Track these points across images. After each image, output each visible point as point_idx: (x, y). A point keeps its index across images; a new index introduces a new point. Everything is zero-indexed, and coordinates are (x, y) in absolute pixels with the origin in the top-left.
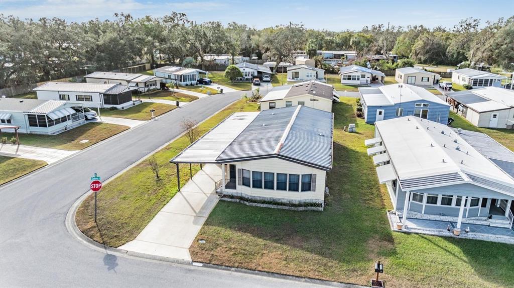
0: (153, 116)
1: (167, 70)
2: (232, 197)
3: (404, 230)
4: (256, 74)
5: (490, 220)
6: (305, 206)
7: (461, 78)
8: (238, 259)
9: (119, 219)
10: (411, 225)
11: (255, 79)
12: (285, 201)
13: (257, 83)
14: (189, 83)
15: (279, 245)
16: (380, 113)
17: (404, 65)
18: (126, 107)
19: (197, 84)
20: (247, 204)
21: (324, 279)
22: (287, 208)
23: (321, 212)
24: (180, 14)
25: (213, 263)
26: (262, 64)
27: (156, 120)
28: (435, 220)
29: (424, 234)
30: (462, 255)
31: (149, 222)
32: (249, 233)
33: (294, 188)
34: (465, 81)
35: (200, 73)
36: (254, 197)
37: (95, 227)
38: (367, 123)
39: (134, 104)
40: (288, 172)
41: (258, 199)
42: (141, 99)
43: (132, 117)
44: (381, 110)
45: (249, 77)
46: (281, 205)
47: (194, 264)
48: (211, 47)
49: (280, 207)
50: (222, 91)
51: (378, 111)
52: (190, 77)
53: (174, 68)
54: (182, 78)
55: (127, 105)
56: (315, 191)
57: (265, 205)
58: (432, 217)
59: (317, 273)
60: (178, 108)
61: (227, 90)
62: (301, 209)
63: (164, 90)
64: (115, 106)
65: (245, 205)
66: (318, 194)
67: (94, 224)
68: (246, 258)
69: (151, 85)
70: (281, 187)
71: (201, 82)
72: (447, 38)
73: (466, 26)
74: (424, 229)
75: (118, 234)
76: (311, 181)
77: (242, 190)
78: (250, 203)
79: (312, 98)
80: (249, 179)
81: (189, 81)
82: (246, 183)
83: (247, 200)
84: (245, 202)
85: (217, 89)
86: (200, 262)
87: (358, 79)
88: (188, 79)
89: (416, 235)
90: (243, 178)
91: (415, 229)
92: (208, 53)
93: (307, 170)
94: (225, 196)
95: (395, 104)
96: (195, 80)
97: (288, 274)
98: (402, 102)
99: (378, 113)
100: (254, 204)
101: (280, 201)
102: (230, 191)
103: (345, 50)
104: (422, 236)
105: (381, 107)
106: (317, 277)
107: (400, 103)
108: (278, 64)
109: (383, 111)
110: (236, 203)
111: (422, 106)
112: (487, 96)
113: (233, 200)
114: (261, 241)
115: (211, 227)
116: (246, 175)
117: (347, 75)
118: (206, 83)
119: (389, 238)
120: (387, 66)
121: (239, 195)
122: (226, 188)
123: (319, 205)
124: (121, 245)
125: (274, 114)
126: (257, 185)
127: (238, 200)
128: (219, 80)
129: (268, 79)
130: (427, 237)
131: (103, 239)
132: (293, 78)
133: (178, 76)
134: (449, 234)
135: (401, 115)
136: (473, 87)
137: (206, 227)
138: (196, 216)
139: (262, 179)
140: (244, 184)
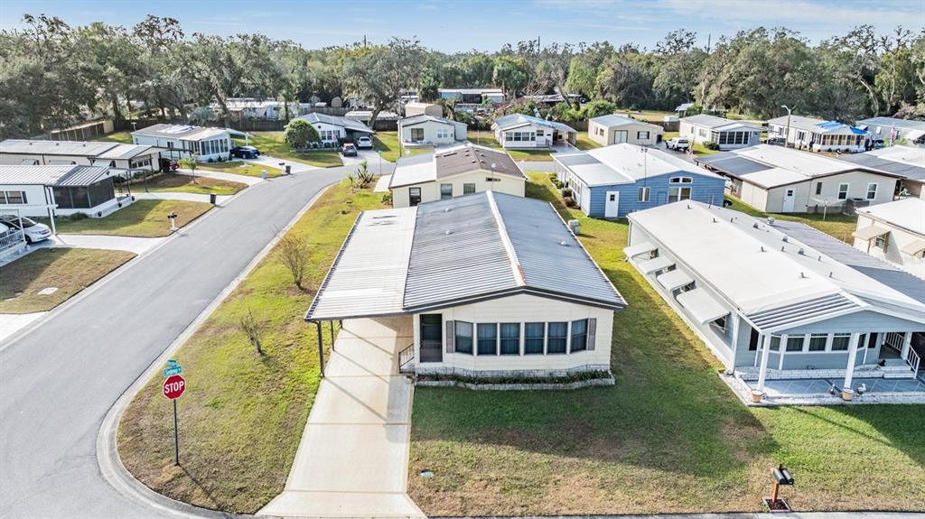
0: (173, 228)
1: (163, 131)
2: (436, 377)
3: (764, 402)
4: (343, 135)
5: (883, 368)
6: (581, 379)
7: (697, 132)
8: (515, 498)
9: (229, 452)
10: (771, 392)
11: (346, 145)
12: (540, 374)
13: (350, 151)
14: (214, 156)
15: (576, 460)
16: (612, 198)
17: (597, 111)
18: (105, 211)
19: (230, 159)
20: (473, 387)
21: (686, 511)
22: (551, 386)
23: (612, 386)
24: (165, 20)
25: (471, 514)
26: (344, 115)
27: (183, 236)
28: (801, 379)
29: (800, 405)
30: (875, 433)
31: (296, 449)
32: (507, 444)
33: (558, 347)
34: (704, 136)
35: (232, 136)
36: (481, 372)
37: (181, 476)
38: (592, 216)
39: (120, 205)
40: (547, 318)
41: (489, 375)
42: (132, 194)
43: (128, 231)
44: (613, 193)
45: (330, 142)
46: (539, 382)
48: (242, 84)
49: (536, 386)
50: (288, 169)
51: (609, 194)
52: (215, 145)
53: (177, 129)
54: (204, 147)
55: (107, 207)
56: (594, 349)
57: (508, 387)
58: (796, 374)
59: (669, 503)
60: (216, 209)
61: (299, 167)
62: (577, 385)
63: (167, 173)
64: (82, 211)
65: (470, 390)
66: (599, 356)
67: (178, 470)
68: (529, 494)
69: (141, 165)
70: (534, 348)
71: (238, 153)
72: (649, 64)
73: (675, 44)
74: (794, 395)
75: (242, 485)
76: (586, 332)
77: (453, 362)
78: (480, 386)
79: (490, 177)
80: (471, 339)
81: (213, 152)
82: (463, 347)
83: (470, 380)
84: (469, 385)
85: (280, 167)
86: (445, 517)
87: (533, 139)
88: (212, 148)
89: (787, 409)
90: (456, 338)
91: (780, 398)
92: (237, 96)
93: (580, 312)
94: (421, 377)
95: (638, 181)
96: (227, 150)
97: (620, 513)
98: (647, 176)
99: (608, 198)
100: (486, 387)
101: (532, 375)
102: (431, 367)
103: (479, 87)
104: (799, 409)
105: (613, 187)
106: (674, 510)
107: (646, 179)
108: (376, 113)
109: (617, 194)
110: (449, 387)
111: (681, 182)
112: (767, 160)
113: (442, 383)
114: (537, 457)
115: (429, 442)
116: (463, 332)
117: (514, 131)
118: (249, 155)
119: (746, 419)
120: (569, 114)
121: (449, 372)
122: (421, 361)
123: (605, 375)
124: (261, 508)
125: (450, 211)
126: (487, 348)
127: (452, 383)
128: (271, 148)
129: (369, 144)
130: (805, 409)
131: (214, 499)
132: (413, 141)
133: (191, 142)
134: (836, 400)
135: (647, 199)
136: (721, 146)
137: (418, 444)
138: (387, 424)
139: (496, 337)
140: (458, 350)
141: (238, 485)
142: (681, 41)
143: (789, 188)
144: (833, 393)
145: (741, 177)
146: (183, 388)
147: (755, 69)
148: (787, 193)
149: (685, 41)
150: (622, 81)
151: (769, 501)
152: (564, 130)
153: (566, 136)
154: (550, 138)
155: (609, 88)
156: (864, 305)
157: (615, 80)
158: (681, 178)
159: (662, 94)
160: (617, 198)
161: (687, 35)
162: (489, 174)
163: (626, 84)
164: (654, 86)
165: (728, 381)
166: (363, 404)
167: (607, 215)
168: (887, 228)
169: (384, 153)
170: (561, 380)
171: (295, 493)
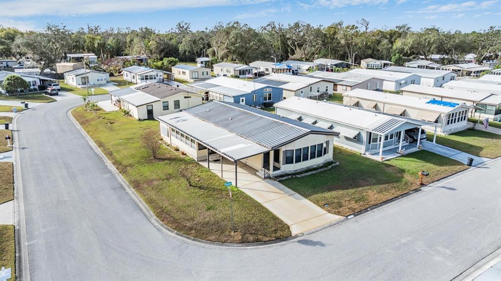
0: (10, 145)
3: (383, 160)
7: (225, 71)
13: (54, 92)
15: (362, 188)
16: (243, 101)
17: (170, 64)
20: (299, 176)
22: (322, 169)
23: (338, 166)
27: (22, 149)
31: (271, 212)
32: (336, 189)
33: (320, 154)
34: (229, 72)
36: (297, 170)
37: (243, 235)
40: (317, 143)
44: (242, 98)
47: (348, 217)
49: (319, 171)
50: (26, 105)
51: (241, 99)
56: (328, 153)
57: (310, 173)
62: (329, 167)
65: (298, 178)
66: (330, 155)
68: (364, 201)
70: (313, 156)
74: (388, 156)
75: (273, 229)
76: (326, 147)
77: (285, 168)
78: (301, 175)
79: (187, 96)
80: (293, 157)
82: (289, 161)
83: (295, 174)
84: (297, 176)
85: (21, 105)
89: (392, 160)
90: (286, 157)
93: (326, 139)
94: (276, 178)
95: (252, 92)
98: (256, 89)
99: (241, 101)
100: (304, 175)
101: (312, 168)
102: (278, 173)
103: (80, 53)
104: (395, 159)
105: (242, 96)
107: (255, 91)
108: (42, 69)
109: (244, 98)
113: (286, 178)
114: (351, 191)
115: (313, 196)
116: (289, 154)
119: (387, 165)
121: (284, 173)
122: (274, 171)
123: (332, 163)
124: (291, 233)
126: (298, 160)
127: (290, 176)
129: (58, 87)
130: (397, 159)
132: (83, 84)
134: (399, 155)
135: (256, 100)
136: (240, 76)
137: (310, 198)
138: (289, 195)
139: (301, 154)
140: (287, 163)
143: (299, 90)
144: (396, 153)
148: (301, 92)
151: (419, 184)
156: (405, 120)
158: (268, 89)
159: (184, 54)
160: (244, 101)
161: (186, 24)
163: (164, 49)
170: (321, 167)
171: (294, 225)
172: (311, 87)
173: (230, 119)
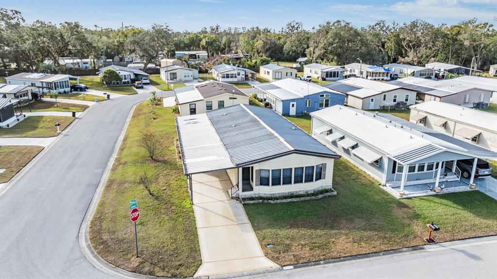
0: (59, 131)
1: (27, 77)
2: (252, 199)
3: (404, 196)
4: (133, 77)
5: (446, 177)
6: (321, 193)
7: (314, 72)
8: (318, 252)
10: (406, 192)
11: (137, 82)
12: (302, 193)
13: (140, 86)
14: (62, 90)
15: (337, 231)
16: (293, 105)
17: (262, 63)
18: (11, 123)
19: (71, 92)
20: (272, 202)
21: (395, 248)
22: (308, 198)
23: (335, 196)
25: (301, 262)
27: (66, 135)
28: (415, 185)
29: (420, 197)
30: (455, 206)
31: (198, 242)
32: (302, 227)
33: (309, 179)
35: (70, 79)
36: (273, 194)
37: (142, 263)
39: (18, 120)
40: (304, 165)
41: (277, 195)
42: (24, 113)
43: (33, 135)
44: (293, 103)
45: (126, 81)
46: (303, 196)
47: (284, 268)
48: (70, 49)
49: (302, 199)
50: (108, 96)
51: (291, 103)
52: (61, 84)
53: (35, 75)
54: (56, 85)
55: (11, 121)
56: (325, 178)
57: (289, 200)
58: (412, 183)
59: (387, 246)
60: (77, 120)
61: (114, 95)
62: (320, 196)
66: (327, 182)
67: (139, 260)
68: (323, 249)
69: (21, 96)
70: (298, 180)
71: (75, 88)
74: (416, 192)
75: (179, 263)
76: (321, 170)
77: (259, 190)
78: (275, 201)
79: (232, 97)
80: (268, 179)
81: (61, 88)
82: (264, 182)
83: (269, 199)
84: (270, 201)
85: (104, 96)
86: (289, 265)
87: (236, 77)
88: (60, 86)
89: (416, 199)
90: (260, 178)
91: (410, 194)
92: (67, 56)
93: (320, 161)
94: (244, 199)
95: (305, 97)
96: (68, 87)
97: (367, 253)
98: (310, 94)
99: (291, 106)
100: (278, 201)
101: (298, 194)
102: (248, 194)
104: (421, 198)
105: (293, 100)
106: (389, 249)
107: (308, 96)
109: (295, 103)
110: (259, 203)
111: (325, 96)
113: (256, 201)
114: (319, 232)
115: (264, 231)
116: (264, 175)
117: (226, 73)
118: (82, 89)
119: (401, 205)
120: (248, 64)
121: (257, 196)
122: (243, 191)
123: (331, 191)
124: (195, 273)
125: (226, 115)
126: (276, 182)
127: (261, 201)
129: (148, 81)
130: (423, 198)
131: (168, 272)
132: (171, 79)
133: (47, 83)
134: (433, 193)
135: (309, 106)
136: (327, 79)
137: (259, 232)
138: (239, 224)
139: (280, 176)
140: (261, 184)
141: (178, 263)
142: (294, 27)
143: (371, 98)
144: (431, 190)
145: (348, 93)
146: (138, 215)
147: (337, 41)
148: (371, 100)
149: (296, 27)
150: (268, 47)
151: (427, 239)
152: (249, 71)
153: (250, 75)
154: (244, 76)
155: (261, 51)
156: (445, 149)
157: (264, 47)
158: (325, 95)
159: (288, 54)
160: (295, 106)
161: (297, 24)
162: (231, 95)
163: (270, 48)
164: (284, 49)
165: (384, 188)
166: (221, 216)
167: (290, 114)
168: (425, 115)
169: (158, 86)
170: (313, 195)
171: (209, 264)
172: (385, 96)
173: (233, 126)
